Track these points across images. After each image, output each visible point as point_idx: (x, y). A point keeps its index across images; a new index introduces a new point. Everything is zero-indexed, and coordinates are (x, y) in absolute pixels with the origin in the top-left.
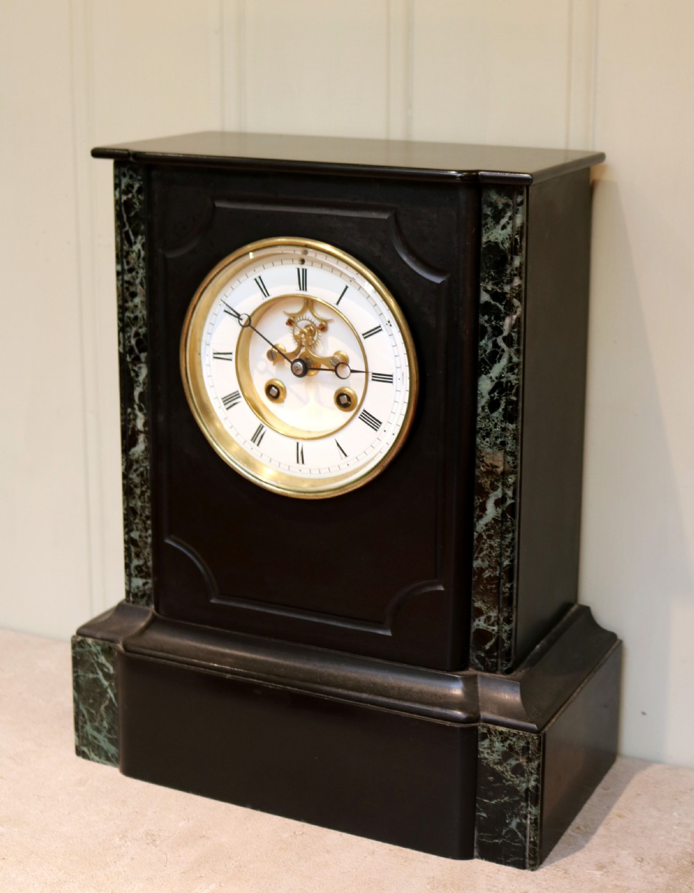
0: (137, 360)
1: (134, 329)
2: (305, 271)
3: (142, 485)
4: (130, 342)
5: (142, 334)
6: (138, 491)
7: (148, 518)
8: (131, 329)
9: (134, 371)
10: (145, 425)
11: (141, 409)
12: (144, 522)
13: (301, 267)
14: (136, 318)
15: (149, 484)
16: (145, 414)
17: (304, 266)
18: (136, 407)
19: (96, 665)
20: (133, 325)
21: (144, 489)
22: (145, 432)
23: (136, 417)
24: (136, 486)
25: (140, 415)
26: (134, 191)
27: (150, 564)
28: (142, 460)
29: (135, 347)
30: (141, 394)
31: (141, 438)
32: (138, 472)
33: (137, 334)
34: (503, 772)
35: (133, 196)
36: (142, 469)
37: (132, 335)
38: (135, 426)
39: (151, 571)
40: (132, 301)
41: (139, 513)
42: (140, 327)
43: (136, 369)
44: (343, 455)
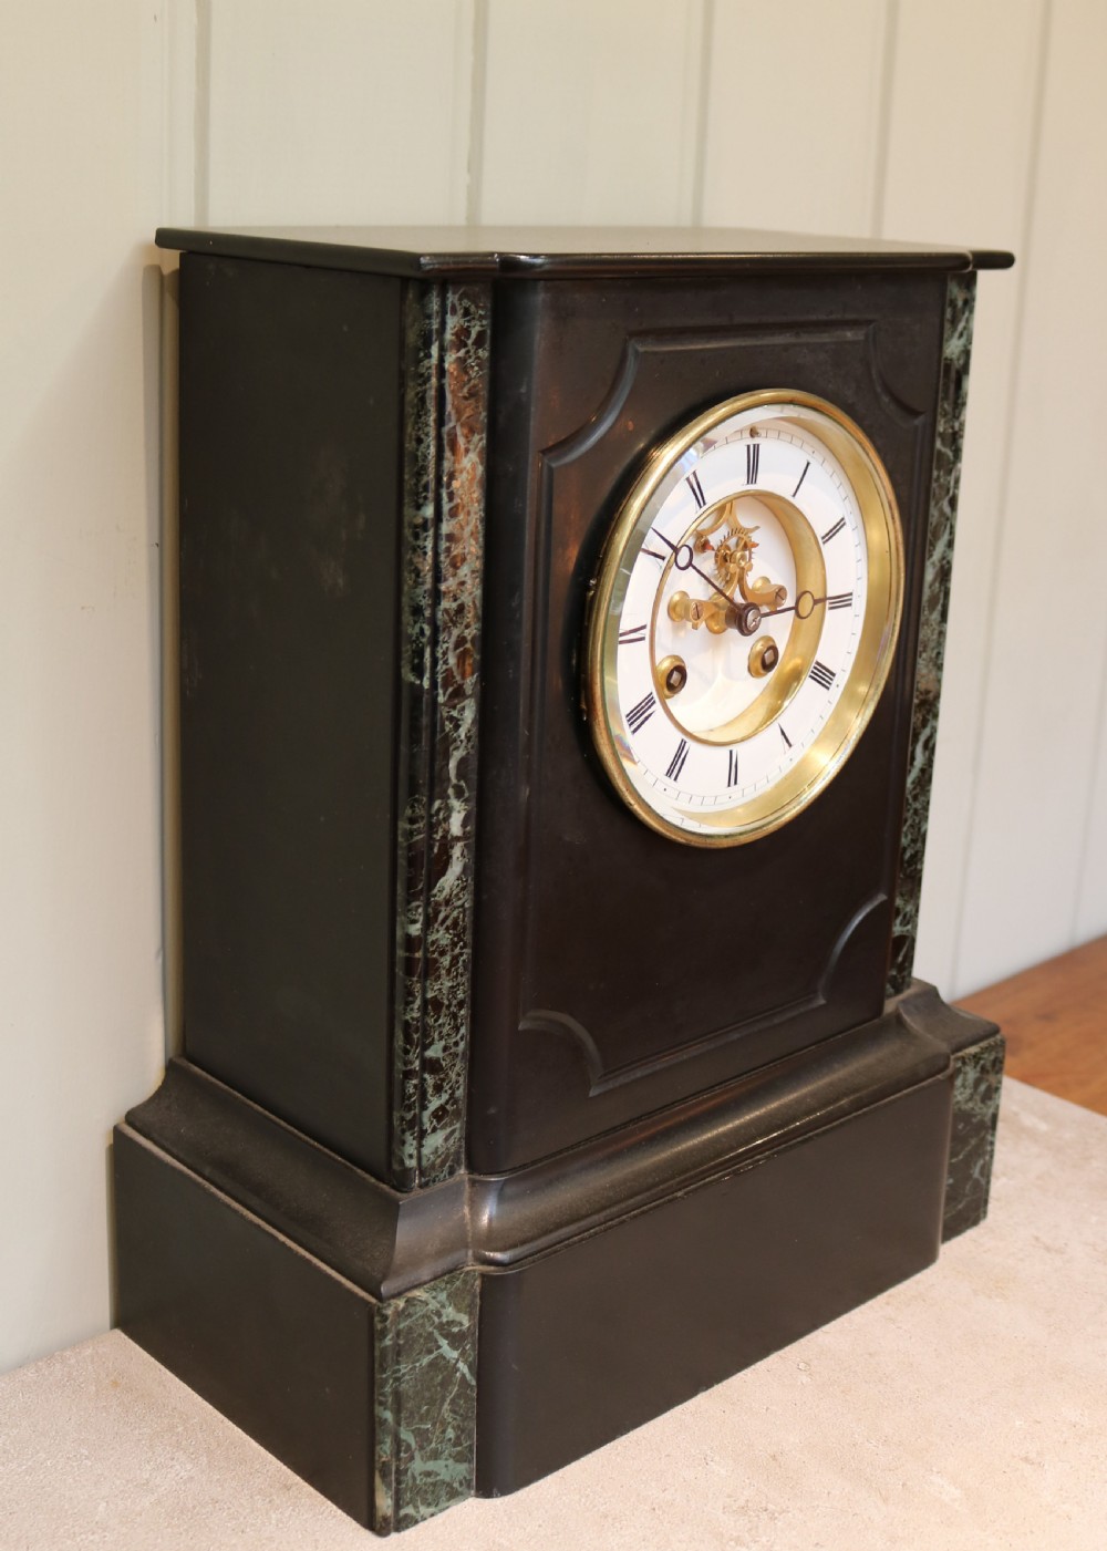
0: (459, 693)
1: (455, 632)
2: (756, 447)
3: (454, 945)
4: (446, 662)
5: (469, 638)
6: (446, 961)
7: (461, 1005)
8: (450, 634)
9: (451, 719)
10: (464, 824)
11: (459, 794)
12: (454, 1016)
13: (751, 442)
14: (461, 609)
15: (468, 937)
16: (466, 801)
17: (756, 441)
18: (451, 791)
19: (436, 1334)
20: (455, 624)
21: (457, 950)
22: (465, 836)
23: (449, 810)
24: (443, 953)
25: (456, 804)
26: (470, 342)
27: (460, 1093)
28: (457, 895)
29: (454, 669)
30: (462, 762)
31: (457, 851)
32: (449, 922)
33: (461, 641)
34: (973, 1109)
35: (468, 352)
36: (455, 913)
37: (451, 646)
38: (447, 832)
39: (462, 1105)
40: (454, 575)
41: (446, 1002)
42: (467, 626)
43: (455, 713)
44: (786, 745)
